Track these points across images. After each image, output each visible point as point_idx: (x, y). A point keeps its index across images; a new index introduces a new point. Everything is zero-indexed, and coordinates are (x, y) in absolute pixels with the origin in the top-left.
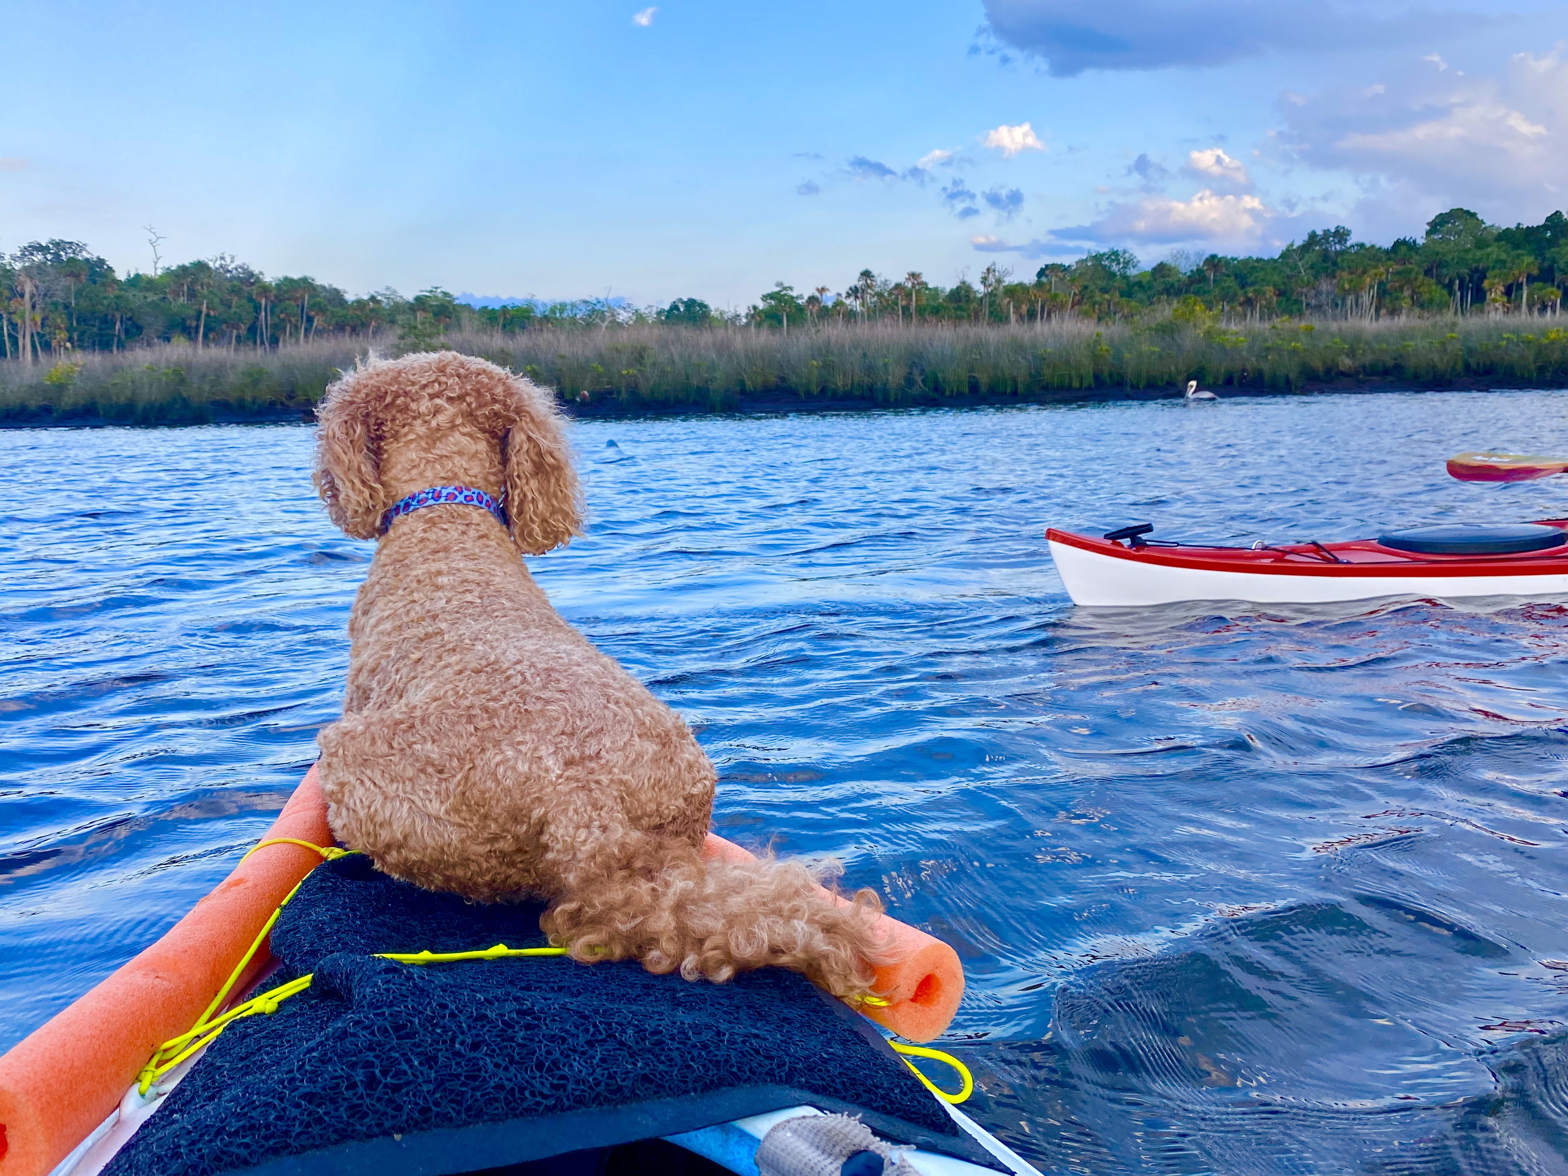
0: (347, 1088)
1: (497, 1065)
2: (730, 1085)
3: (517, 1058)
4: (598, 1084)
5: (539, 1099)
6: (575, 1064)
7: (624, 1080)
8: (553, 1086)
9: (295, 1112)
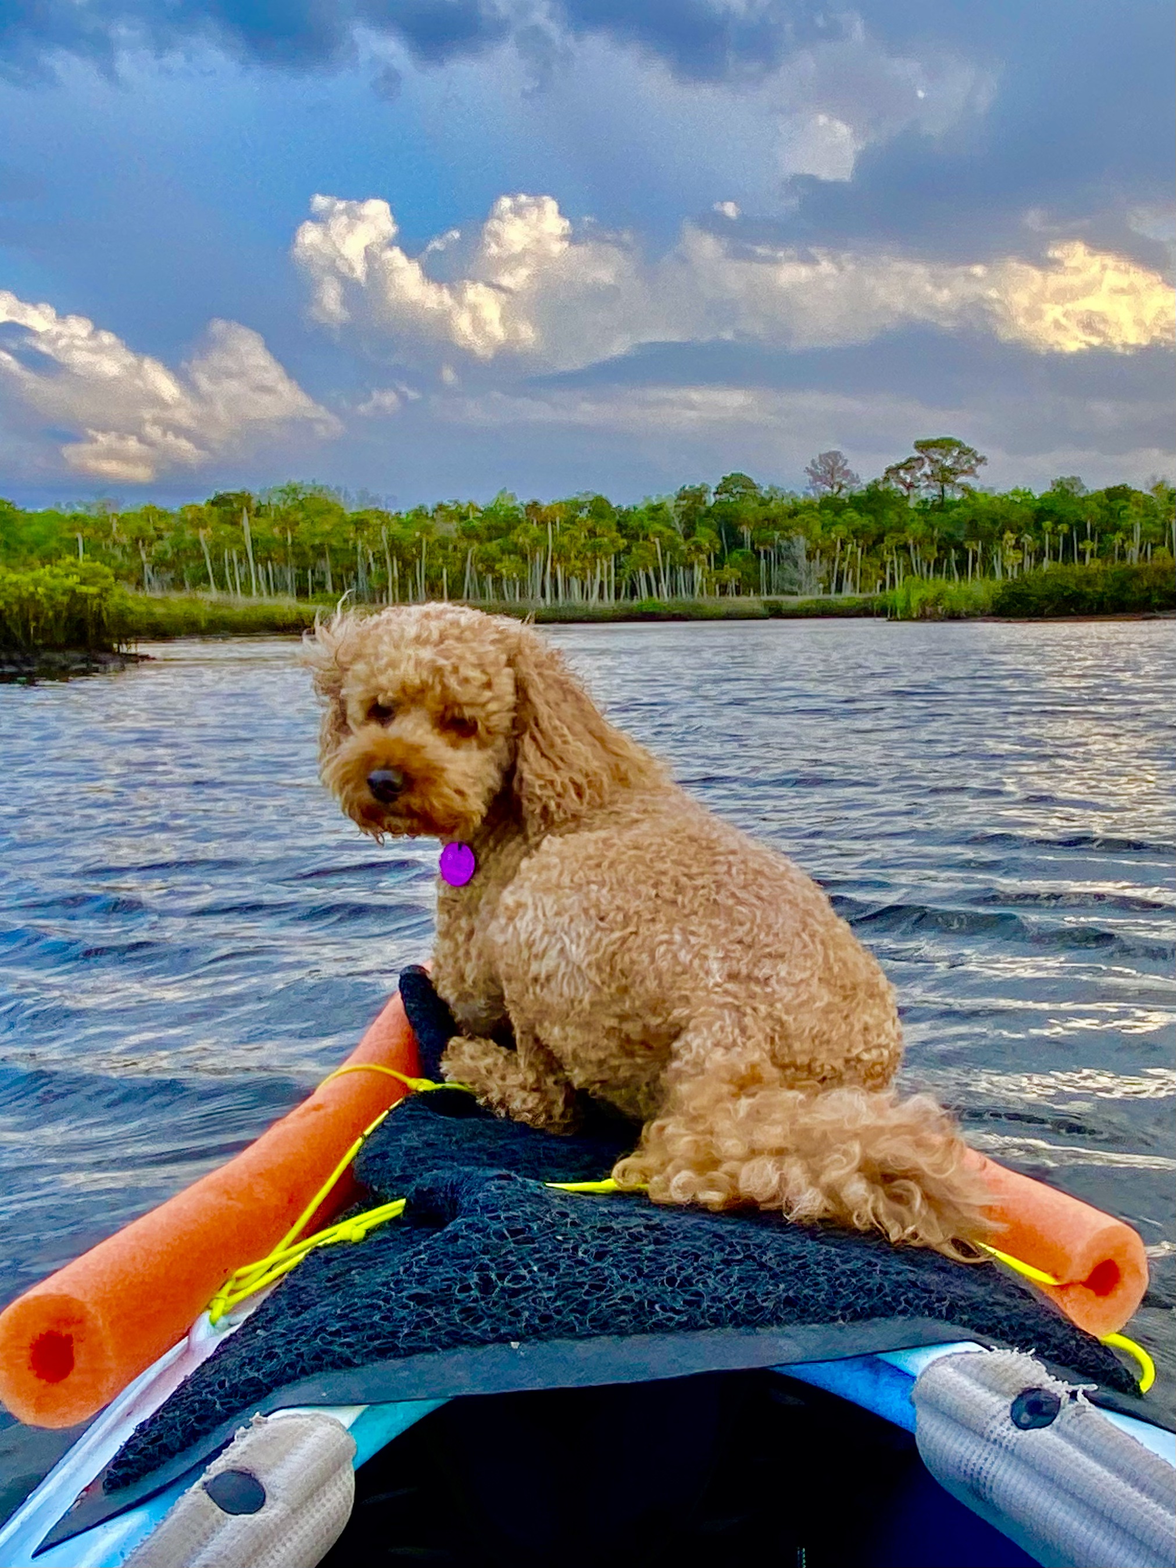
0: (460, 1291)
1: (624, 1277)
2: (882, 1315)
3: (646, 1271)
4: (736, 1302)
5: (670, 1314)
7: (764, 1301)
8: (686, 1302)
9: (404, 1313)
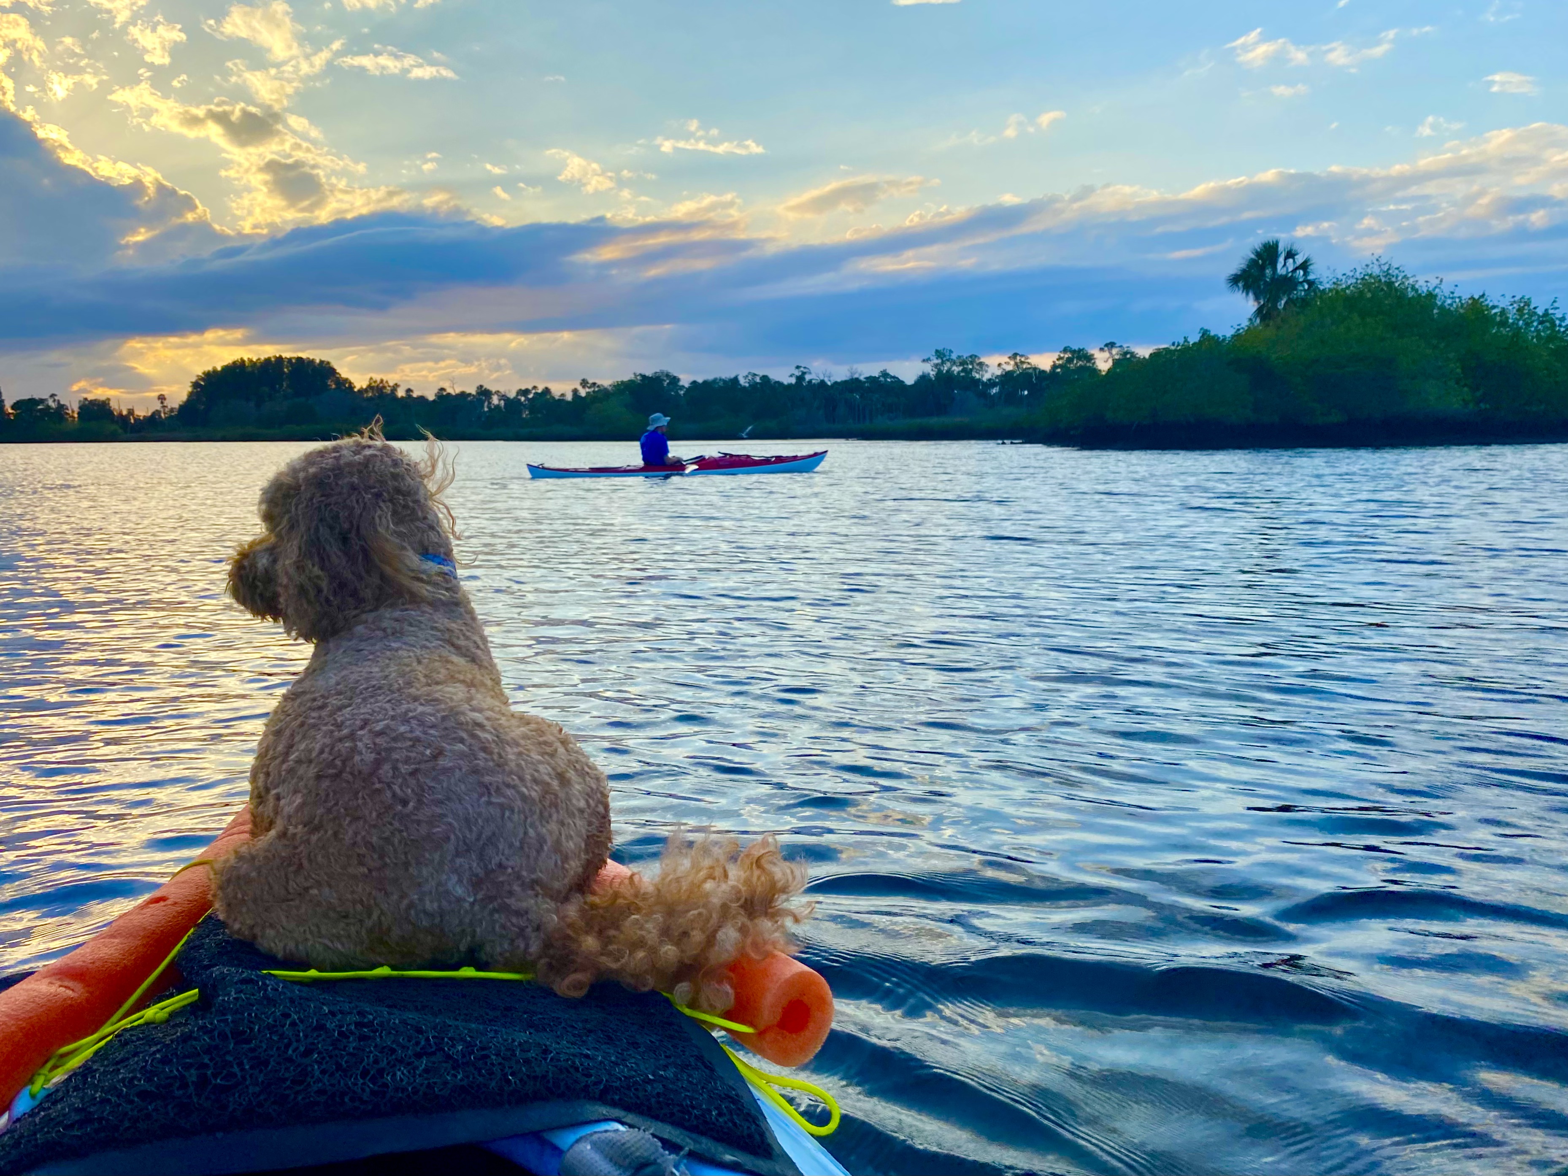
1: (323, 1072)
2: (546, 1099)
3: (344, 1066)
4: (416, 1093)
5: (357, 1104)
6: (399, 1073)
7: (441, 1090)
8: (373, 1093)
